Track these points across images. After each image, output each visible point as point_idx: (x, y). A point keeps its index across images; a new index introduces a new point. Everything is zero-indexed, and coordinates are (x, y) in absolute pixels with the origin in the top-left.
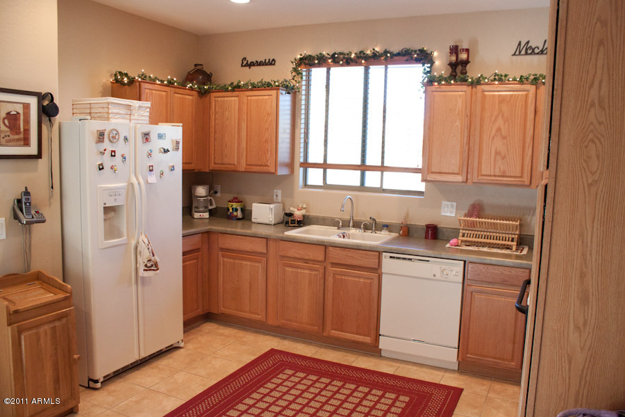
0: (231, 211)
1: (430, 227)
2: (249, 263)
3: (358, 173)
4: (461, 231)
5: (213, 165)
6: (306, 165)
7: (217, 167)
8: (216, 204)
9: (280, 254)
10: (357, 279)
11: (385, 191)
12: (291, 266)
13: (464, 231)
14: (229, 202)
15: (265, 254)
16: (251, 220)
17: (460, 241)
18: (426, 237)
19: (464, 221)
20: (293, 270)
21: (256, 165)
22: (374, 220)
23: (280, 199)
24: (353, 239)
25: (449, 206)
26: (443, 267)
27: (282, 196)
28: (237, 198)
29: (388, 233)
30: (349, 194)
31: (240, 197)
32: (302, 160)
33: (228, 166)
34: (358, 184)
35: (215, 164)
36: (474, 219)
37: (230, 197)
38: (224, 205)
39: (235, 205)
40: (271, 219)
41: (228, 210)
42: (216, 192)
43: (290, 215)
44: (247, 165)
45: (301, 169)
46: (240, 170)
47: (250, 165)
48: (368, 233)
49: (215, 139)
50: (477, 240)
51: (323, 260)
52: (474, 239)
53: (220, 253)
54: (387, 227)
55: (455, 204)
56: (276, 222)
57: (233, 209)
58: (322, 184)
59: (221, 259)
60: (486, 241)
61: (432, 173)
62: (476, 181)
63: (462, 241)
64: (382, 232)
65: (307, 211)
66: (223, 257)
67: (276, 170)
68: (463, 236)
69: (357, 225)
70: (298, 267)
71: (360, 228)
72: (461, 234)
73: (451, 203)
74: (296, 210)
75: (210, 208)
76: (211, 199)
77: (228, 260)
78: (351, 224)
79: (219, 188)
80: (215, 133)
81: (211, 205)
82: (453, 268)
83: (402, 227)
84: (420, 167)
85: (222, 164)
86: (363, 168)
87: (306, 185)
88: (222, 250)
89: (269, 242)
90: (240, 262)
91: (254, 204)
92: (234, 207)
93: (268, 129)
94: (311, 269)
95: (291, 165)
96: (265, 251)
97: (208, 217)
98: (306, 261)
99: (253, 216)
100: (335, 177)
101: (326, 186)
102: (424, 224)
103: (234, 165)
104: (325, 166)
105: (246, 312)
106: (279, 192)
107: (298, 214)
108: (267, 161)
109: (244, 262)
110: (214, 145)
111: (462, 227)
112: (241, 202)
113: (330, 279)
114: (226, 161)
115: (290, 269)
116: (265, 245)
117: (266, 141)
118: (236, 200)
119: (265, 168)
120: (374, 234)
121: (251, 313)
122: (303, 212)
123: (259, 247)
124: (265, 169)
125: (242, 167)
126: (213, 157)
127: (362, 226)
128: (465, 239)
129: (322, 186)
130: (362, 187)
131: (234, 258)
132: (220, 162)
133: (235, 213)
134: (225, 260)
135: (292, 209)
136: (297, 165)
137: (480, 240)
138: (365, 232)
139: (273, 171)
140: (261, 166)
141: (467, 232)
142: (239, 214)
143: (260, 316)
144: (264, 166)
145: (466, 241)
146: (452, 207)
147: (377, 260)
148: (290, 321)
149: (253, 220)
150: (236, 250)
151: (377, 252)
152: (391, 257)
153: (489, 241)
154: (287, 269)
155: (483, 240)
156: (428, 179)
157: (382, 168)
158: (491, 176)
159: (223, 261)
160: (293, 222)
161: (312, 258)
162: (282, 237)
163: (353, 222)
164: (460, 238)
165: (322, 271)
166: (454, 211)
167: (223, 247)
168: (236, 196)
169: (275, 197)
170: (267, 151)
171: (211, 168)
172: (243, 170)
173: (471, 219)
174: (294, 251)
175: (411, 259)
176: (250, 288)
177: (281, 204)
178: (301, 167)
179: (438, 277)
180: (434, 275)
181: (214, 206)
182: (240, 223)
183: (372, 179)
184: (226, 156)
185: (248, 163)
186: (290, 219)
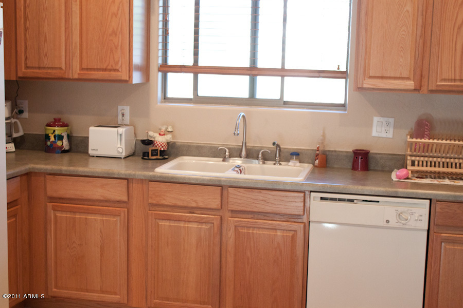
0: (52, 139)
1: (360, 154)
2: (99, 218)
3: (246, 79)
4: (409, 158)
5: (23, 70)
6: (166, 68)
7: (30, 73)
8: (24, 130)
9: (150, 201)
10: (272, 233)
11: (286, 104)
12: (169, 219)
13: (413, 158)
14: (48, 125)
15: (125, 202)
16: (87, 153)
17: (410, 172)
18: (354, 168)
19: (412, 143)
20: (172, 224)
21: (98, 70)
22: (278, 146)
23: (127, 119)
24: (249, 174)
25: (384, 123)
26: (401, 209)
27: (131, 115)
28: (59, 120)
29: (298, 164)
30: (242, 111)
31: (65, 118)
32: (160, 61)
33: (49, 71)
34: (245, 94)
35: (27, 67)
36: (427, 141)
37: (50, 118)
38: (38, 130)
39: (59, 130)
40: (120, 150)
41: (47, 137)
42: (21, 112)
43: (148, 143)
44: (82, 69)
45: (160, 74)
46: (71, 77)
47: (87, 69)
48: (269, 165)
49: (26, 29)
50: (433, 169)
51: (219, 207)
52: (429, 169)
53: (50, 205)
54: (296, 155)
55: (392, 120)
56: (128, 154)
57: (55, 137)
58: (192, 97)
59: (52, 214)
60: (445, 170)
61: (371, 77)
62: (434, 88)
63: (412, 172)
64: (290, 163)
65: (174, 137)
66: (54, 210)
67: (130, 76)
68: (413, 164)
69: (251, 154)
70: (179, 220)
71: (257, 158)
72: (409, 162)
73: (386, 119)
74: (157, 135)
75: (15, 135)
76: (15, 122)
77: (64, 215)
78: (244, 153)
79: (25, 104)
80: (26, 18)
81: (17, 131)
82: (414, 210)
83: (317, 155)
84: (343, 69)
85: (39, 68)
86: (253, 71)
87: (165, 98)
88: (52, 199)
89: (131, 185)
90: (83, 216)
91: (92, 129)
92: (57, 133)
93: (116, 15)
94: (200, 222)
95: (145, 69)
96: (125, 198)
97: (14, 149)
98: (192, 210)
99: (91, 146)
100: (210, 86)
101: (198, 100)
102: (351, 150)
103: (61, 68)
104: (196, 70)
105: (94, 291)
106: (127, 110)
107: (161, 140)
108: (117, 63)
109: (90, 217)
110: (26, 39)
111: (409, 153)
112: (66, 125)
113: (230, 235)
114: (46, 62)
115: (167, 223)
116: (124, 190)
117: (114, 33)
118: (57, 122)
119: (113, 73)
120: (277, 166)
121: (103, 292)
122: (168, 138)
123: (116, 192)
124: (113, 75)
125: (75, 72)
126: (23, 59)
127: (260, 156)
128: (416, 168)
129: (191, 99)
130: (252, 100)
131: (73, 211)
132: (37, 66)
133: (59, 143)
134: (59, 214)
135: (151, 133)
136: (154, 68)
137: (437, 169)
138: (264, 163)
139: (125, 77)
140: (105, 70)
141: (418, 158)
142: (65, 144)
143: (118, 296)
144: (110, 70)
145: (417, 172)
146: (388, 124)
147: (302, 204)
148: (168, 299)
149: (91, 152)
150: (78, 199)
151: (301, 192)
152: (322, 198)
153: (450, 170)
154: (162, 223)
155: (441, 170)
156: (365, 86)
157: (282, 72)
158: (455, 80)
159: (56, 217)
160: (155, 152)
161: (201, 205)
162: (154, 176)
163: (247, 150)
164: (410, 167)
165: (217, 223)
166: (391, 130)
167: (55, 195)
168: (57, 116)
169: (120, 116)
170: (116, 48)
171: (20, 75)
172: (76, 76)
173: (423, 140)
174: (172, 197)
175: (352, 201)
176: (102, 255)
177: (132, 127)
178: (159, 71)
179: (393, 223)
180: (388, 222)
181: (21, 133)
182: (66, 157)
183: (267, 88)
184: (46, 55)
185: (84, 66)
186: (150, 148)
